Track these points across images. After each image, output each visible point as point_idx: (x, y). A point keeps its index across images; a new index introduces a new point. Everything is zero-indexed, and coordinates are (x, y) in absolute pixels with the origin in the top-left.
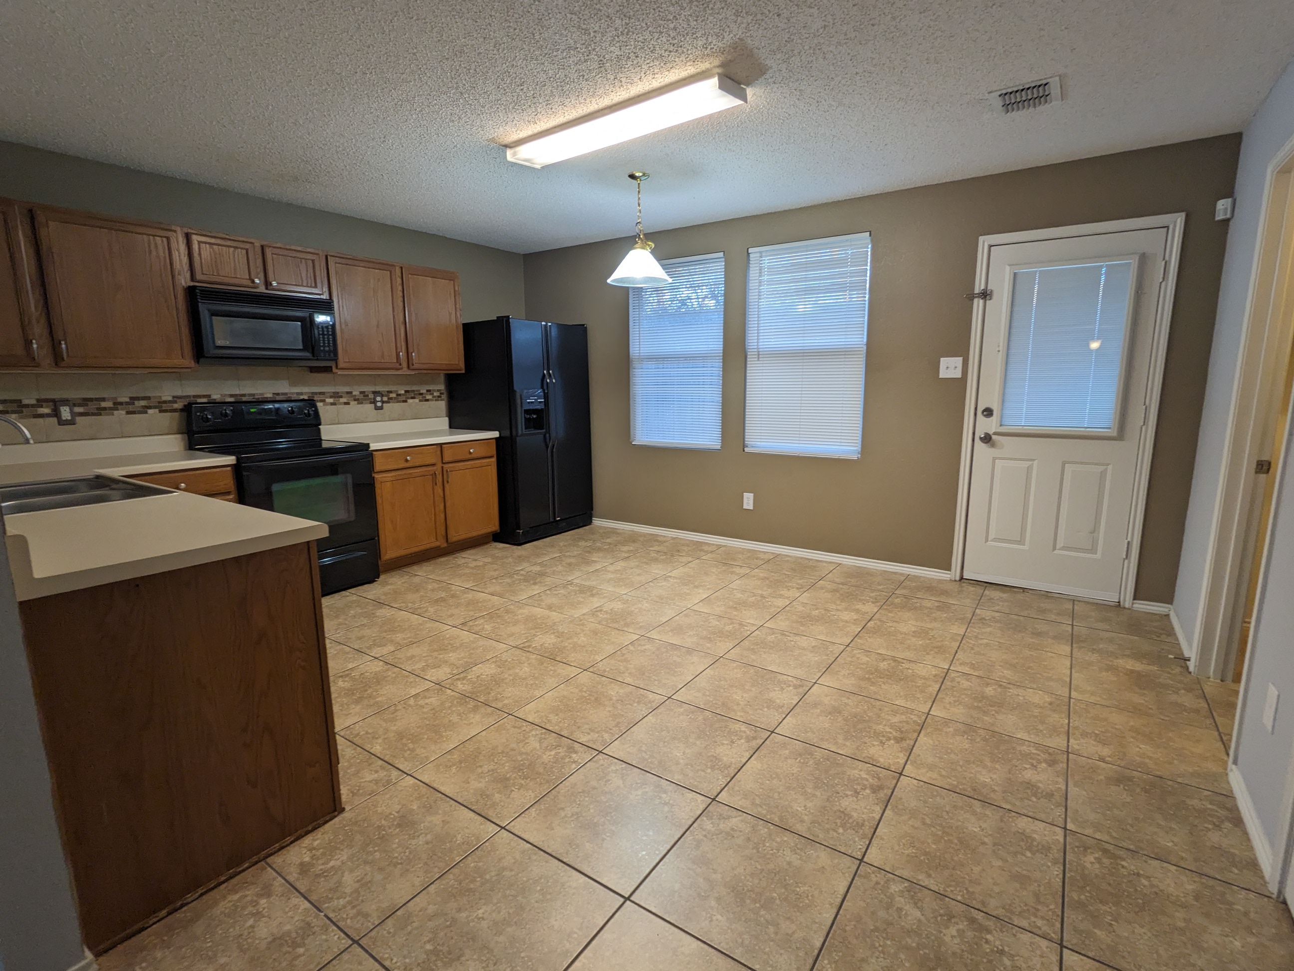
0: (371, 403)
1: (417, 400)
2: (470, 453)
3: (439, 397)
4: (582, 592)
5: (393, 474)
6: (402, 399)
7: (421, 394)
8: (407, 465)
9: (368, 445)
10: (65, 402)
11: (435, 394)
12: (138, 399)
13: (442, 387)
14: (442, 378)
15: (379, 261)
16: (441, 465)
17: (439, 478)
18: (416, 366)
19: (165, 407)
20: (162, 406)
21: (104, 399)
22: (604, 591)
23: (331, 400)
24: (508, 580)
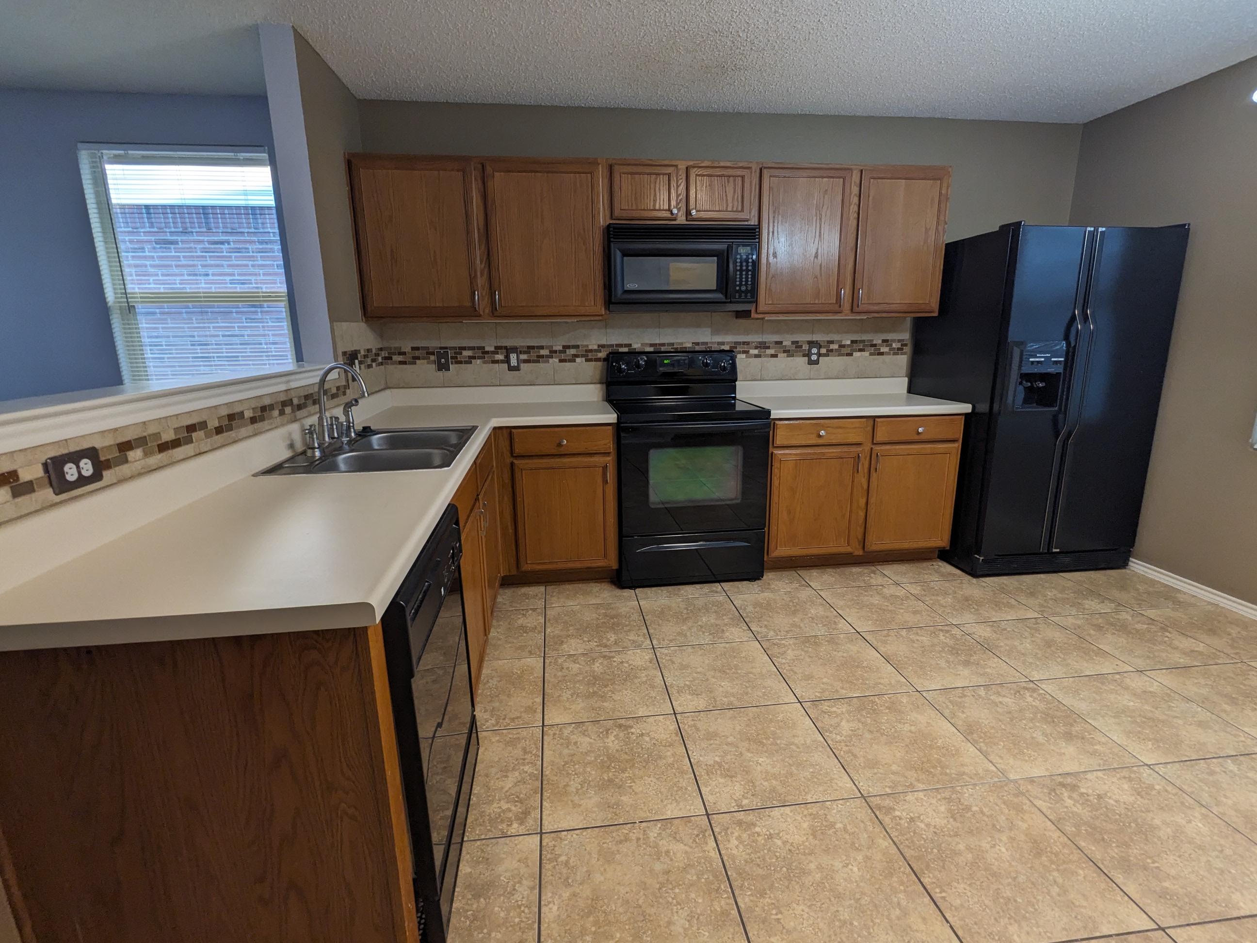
0: (804, 356)
1: (866, 354)
2: (918, 433)
3: (898, 349)
4: (1049, 718)
5: (798, 451)
6: (845, 351)
7: (875, 345)
8: (820, 441)
9: (768, 412)
10: (514, 349)
11: (894, 345)
12: (568, 347)
13: (906, 336)
14: (908, 323)
15: (831, 166)
16: (870, 445)
17: (864, 464)
18: (862, 308)
19: (590, 356)
20: (588, 355)
21: (542, 347)
22: (1099, 737)
23: (756, 352)
24: (925, 640)
